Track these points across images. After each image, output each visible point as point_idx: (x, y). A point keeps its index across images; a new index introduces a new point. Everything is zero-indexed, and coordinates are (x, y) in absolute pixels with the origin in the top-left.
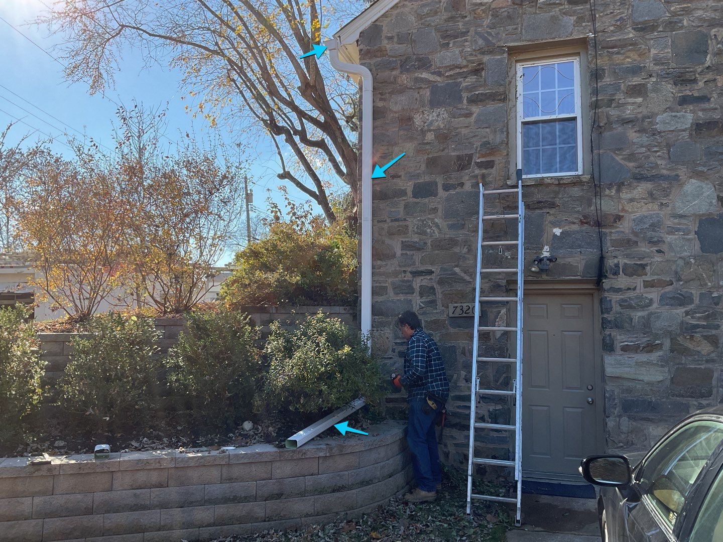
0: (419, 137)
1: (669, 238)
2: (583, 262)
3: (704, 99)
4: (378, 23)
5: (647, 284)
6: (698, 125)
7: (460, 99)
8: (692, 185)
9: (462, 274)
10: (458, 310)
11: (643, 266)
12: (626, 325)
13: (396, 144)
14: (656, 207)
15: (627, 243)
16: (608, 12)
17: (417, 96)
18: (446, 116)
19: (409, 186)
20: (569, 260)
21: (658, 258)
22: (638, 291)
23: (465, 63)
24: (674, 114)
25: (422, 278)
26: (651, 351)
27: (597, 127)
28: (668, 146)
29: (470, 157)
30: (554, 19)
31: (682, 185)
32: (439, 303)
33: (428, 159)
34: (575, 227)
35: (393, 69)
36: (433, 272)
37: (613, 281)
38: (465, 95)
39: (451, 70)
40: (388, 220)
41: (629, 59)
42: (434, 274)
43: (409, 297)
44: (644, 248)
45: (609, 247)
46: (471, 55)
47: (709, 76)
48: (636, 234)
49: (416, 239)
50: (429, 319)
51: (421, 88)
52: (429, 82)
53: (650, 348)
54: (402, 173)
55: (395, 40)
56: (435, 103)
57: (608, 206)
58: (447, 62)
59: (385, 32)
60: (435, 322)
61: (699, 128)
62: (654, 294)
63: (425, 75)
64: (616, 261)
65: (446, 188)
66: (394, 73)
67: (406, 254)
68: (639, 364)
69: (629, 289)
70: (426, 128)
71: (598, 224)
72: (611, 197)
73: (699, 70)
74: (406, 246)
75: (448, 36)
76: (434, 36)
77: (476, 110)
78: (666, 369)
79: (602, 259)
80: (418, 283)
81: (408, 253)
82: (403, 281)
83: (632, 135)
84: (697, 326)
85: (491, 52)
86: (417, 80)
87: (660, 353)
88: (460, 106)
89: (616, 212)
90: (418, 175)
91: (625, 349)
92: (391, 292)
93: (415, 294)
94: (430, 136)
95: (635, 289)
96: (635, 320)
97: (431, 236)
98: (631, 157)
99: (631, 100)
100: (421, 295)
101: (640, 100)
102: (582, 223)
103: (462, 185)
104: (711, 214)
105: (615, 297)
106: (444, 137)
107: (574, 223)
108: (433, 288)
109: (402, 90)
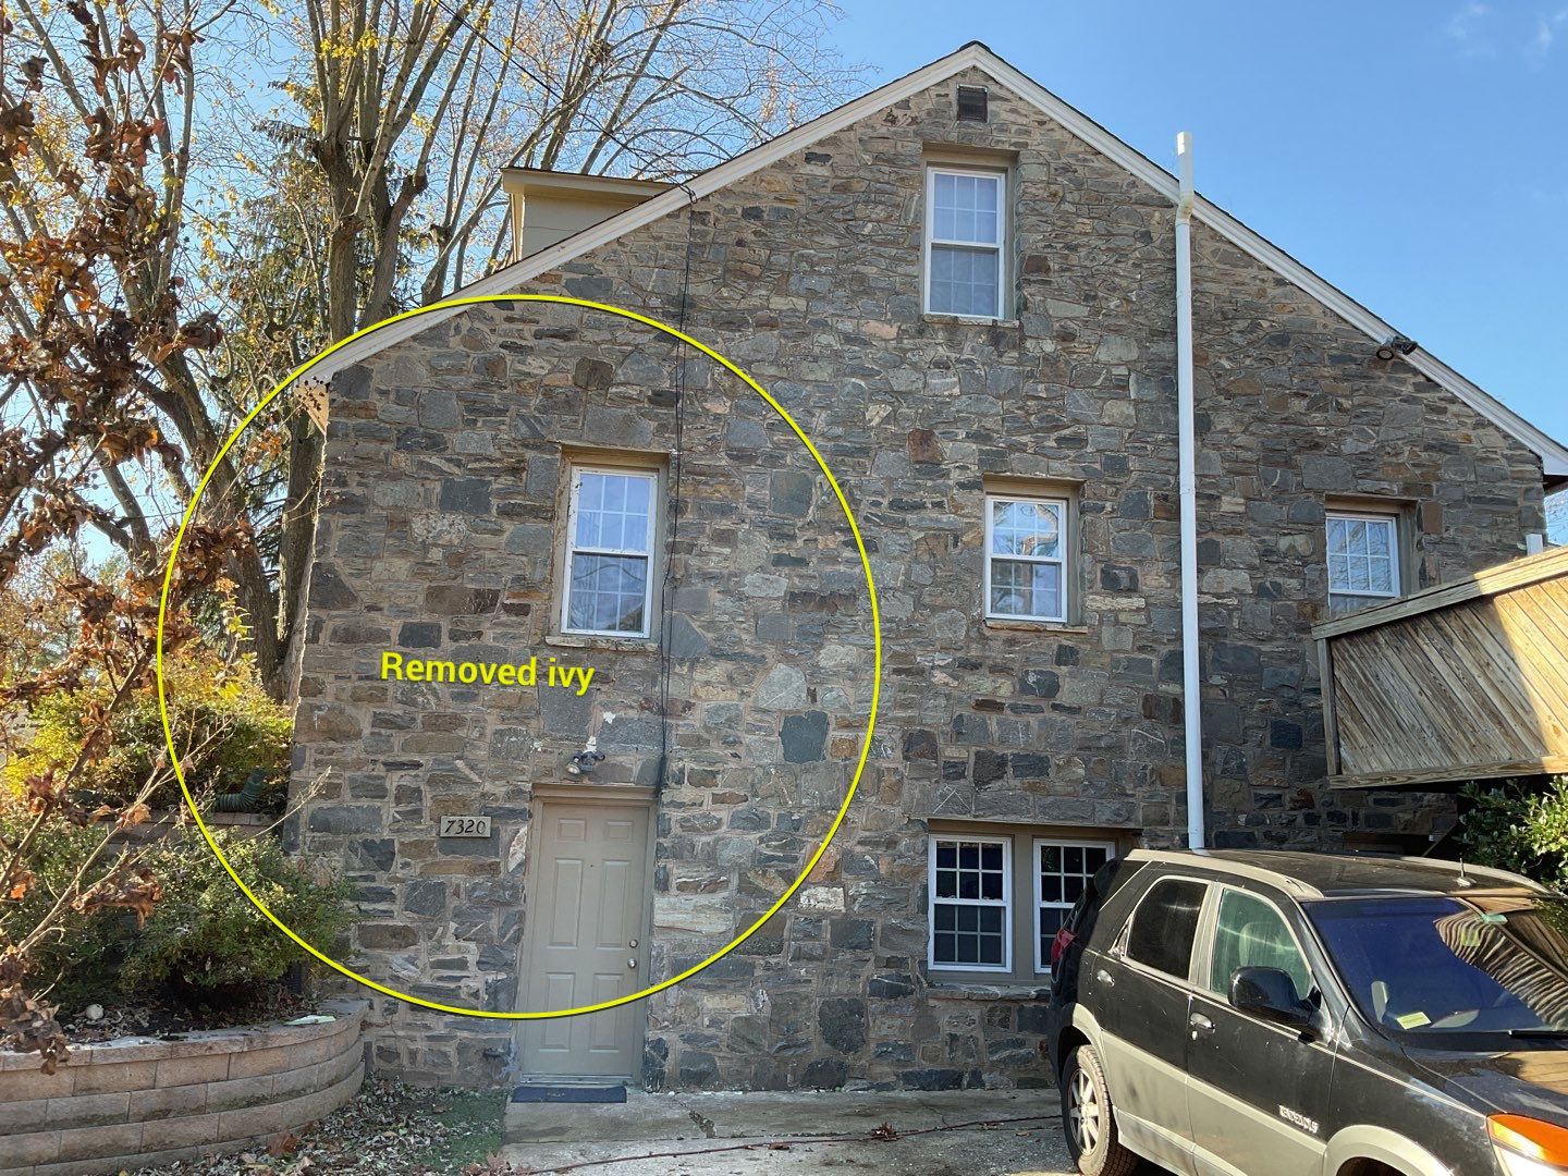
0: (418, 553)
1: (748, 739)
2: (640, 763)
3: (801, 562)
4: (365, 365)
5: (719, 799)
6: (792, 594)
7: (487, 510)
8: (780, 671)
9: (467, 771)
10: (456, 826)
11: (714, 774)
12: (686, 854)
13: (378, 557)
14: (736, 696)
15: (697, 741)
16: (699, 426)
17: (421, 490)
18: (463, 527)
19: (395, 627)
20: (621, 759)
21: (732, 765)
22: (704, 807)
23: (498, 455)
24: (767, 576)
25: (403, 773)
26: (713, 891)
27: (672, 580)
28: (756, 616)
29: (496, 594)
30: (628, 419)
31: (768, 671)
32: (426, 813)
33: (429, 588)
34: (633, 714)
35: (384, 441)
36: (421, 765)
37: (675, 792)
38: (494, 502)
39: (477, 460)
40: (354, 677)
41: (718, 492)
42: (423, 769)
43: (377, 803)
44: (717, 749)
45: (674, 745)
46: (508, 445)
47: (810, 534)
48: (707, 729)
49: (398, 710)
50: (407, 840)
51: (428, 479)
52: (442, 472)
53: (713, 886)
54: (385, 605)
55: (392, 397)
56: (448, 503)
57: (676, 689)
58: (471, 449)
59: (376, 381)
60: (416, 844)
61: (793, 597)
62: (724, 813)
63: (435, 461)
64: (681, 764)
65: (454, 637)
66: (385, 447)
67: (380, 734)
68: (697, 909)
69: (694, 804)
70: (430, 541)
71: (663, 712)
72: (681, 676)
73: (800, 524)
74: (380, 721)
75: (476, 410)
76: (456, 406)
77: (509, 527)
78: (731, 916)
79: (663, 760)
80: (394, 781)
81: (383, 731)
82: (369, 777)
83: (715, 596)
84: (772, 858)
85: (536, 447)
86: (422, 464)
87: (726, 894)
88: (485, 516)
89: (686, 698)
90: (412, 612)
91: (682, 888)
92: (347, 794)
93: (386, 799)
94: (436, 555)
95: (701, 804)
96: (698, 847)
97: (424, 708)
98: (710, 625)
99: (716, 549)
100: (398, 800)
101: (727, 551)
102: (643, 708)
103: (479, 634)
104: (798, 711)
105: (675, 815)
106: (458, 559)
107: (632, 707)
108: (418, 790)
109: (396, 476)
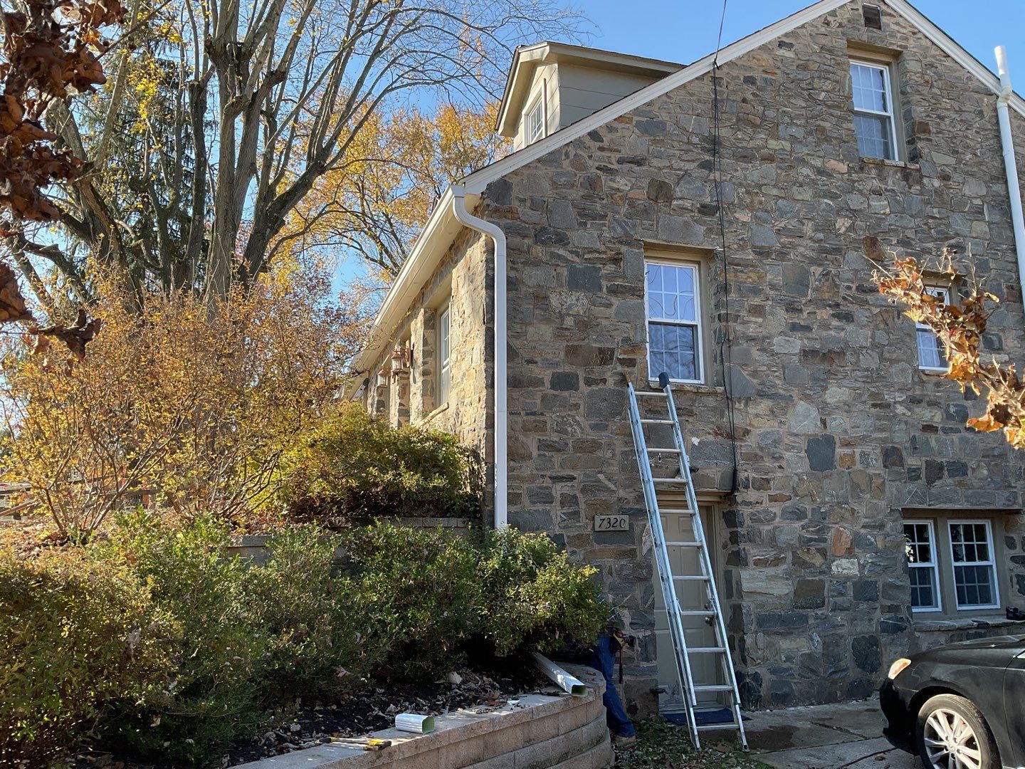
0: (557, 320)
1: (787, 455)
2: (719, 474)
3: (807, 328)
4: (505, 178)
5: (773, 499)
6: (804, 351)
7: (600, 289)
8: (802, 406)
9: (607, 482)
10: (605, 522)
11: (768, 481)
12: (758, 539)
13: (530, 324)
14: (776, 424)
15: (755, 458)
16: (733, 230)
17: (554, 273)
18: (585, 301)
19: (547, 375)
20: (707, 471)
21: (779, 474)
22: (764, 505)
23: (603, 248)
24: (787, 338)
25: (563, 484)
26: (776, 565)
27: (724, 340)
28: (783, 367)
29: (612, 351)
30: (686, 224)
31: (794, 406)
32: (582, 514)
33: (567, 346)
34: (711, 438)
35: (525, 237)
36: (575, 478)
37: (745, 494)
38: (604, 283)
39: (589, 252)
40: (523, 413)
41: (749, 278)
42: (576, 481)
43: (548, 507)
44: (768, 463)
45: (740, 461)
46: (610, 241)
47: (811, 309)
48: (761, 449)
49: (555, 437)
50: (571, 534)
51: (558, 265)
52: (567, 261)
53: (777, 561)
54: (538, 359)
55: (528, 204)
56: (574, 285)
57: (739, 421)
58: (586, 244)
59: (516, 192)
60: (579, 537)
61: (807, 354)
62: (776, 509)
63: (561, 252)
64: (746, 474)
65: (589, 382)
66: (526, 241)
67: (544, 455)
68: (769, 578)
69: (757, 503)
70: (564, 311)
71: (731, 437)
72: (739, 410)
73: (804, 302)
74: (544, 445)
75: (585, 216)
76: (572, 212)
77: (616, 301)
78: (790, 582)
79: (735, 472)
80: (558, 490)
81: (546, 453)
82: (541, 488)
83: (755, 353)
84: (811, 540)
85: (629, 244)
86: (553, 255)
87: (785, 567)
88: (599, 294)
89: (744, 426)
90: (557, 364)
91: (757, 563)
92: (526, 501)
93: (554, 504)
94: (569, 322)
95: (761, 503)
96: (764, 533)
97: (573, 436)
98: (755, 374)
99: (753, 319)
100: (562, 504)
101: (760, 320)
102: (717, 434)
103: (604, 381)
104: (816, 435)
105: (745, 511)
106: (585, 325)
107: (709, 433)
108: (575, 497)
109: (537, 263)
